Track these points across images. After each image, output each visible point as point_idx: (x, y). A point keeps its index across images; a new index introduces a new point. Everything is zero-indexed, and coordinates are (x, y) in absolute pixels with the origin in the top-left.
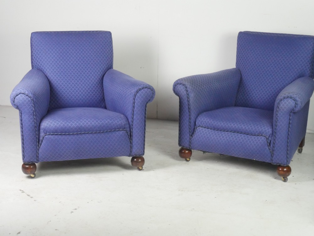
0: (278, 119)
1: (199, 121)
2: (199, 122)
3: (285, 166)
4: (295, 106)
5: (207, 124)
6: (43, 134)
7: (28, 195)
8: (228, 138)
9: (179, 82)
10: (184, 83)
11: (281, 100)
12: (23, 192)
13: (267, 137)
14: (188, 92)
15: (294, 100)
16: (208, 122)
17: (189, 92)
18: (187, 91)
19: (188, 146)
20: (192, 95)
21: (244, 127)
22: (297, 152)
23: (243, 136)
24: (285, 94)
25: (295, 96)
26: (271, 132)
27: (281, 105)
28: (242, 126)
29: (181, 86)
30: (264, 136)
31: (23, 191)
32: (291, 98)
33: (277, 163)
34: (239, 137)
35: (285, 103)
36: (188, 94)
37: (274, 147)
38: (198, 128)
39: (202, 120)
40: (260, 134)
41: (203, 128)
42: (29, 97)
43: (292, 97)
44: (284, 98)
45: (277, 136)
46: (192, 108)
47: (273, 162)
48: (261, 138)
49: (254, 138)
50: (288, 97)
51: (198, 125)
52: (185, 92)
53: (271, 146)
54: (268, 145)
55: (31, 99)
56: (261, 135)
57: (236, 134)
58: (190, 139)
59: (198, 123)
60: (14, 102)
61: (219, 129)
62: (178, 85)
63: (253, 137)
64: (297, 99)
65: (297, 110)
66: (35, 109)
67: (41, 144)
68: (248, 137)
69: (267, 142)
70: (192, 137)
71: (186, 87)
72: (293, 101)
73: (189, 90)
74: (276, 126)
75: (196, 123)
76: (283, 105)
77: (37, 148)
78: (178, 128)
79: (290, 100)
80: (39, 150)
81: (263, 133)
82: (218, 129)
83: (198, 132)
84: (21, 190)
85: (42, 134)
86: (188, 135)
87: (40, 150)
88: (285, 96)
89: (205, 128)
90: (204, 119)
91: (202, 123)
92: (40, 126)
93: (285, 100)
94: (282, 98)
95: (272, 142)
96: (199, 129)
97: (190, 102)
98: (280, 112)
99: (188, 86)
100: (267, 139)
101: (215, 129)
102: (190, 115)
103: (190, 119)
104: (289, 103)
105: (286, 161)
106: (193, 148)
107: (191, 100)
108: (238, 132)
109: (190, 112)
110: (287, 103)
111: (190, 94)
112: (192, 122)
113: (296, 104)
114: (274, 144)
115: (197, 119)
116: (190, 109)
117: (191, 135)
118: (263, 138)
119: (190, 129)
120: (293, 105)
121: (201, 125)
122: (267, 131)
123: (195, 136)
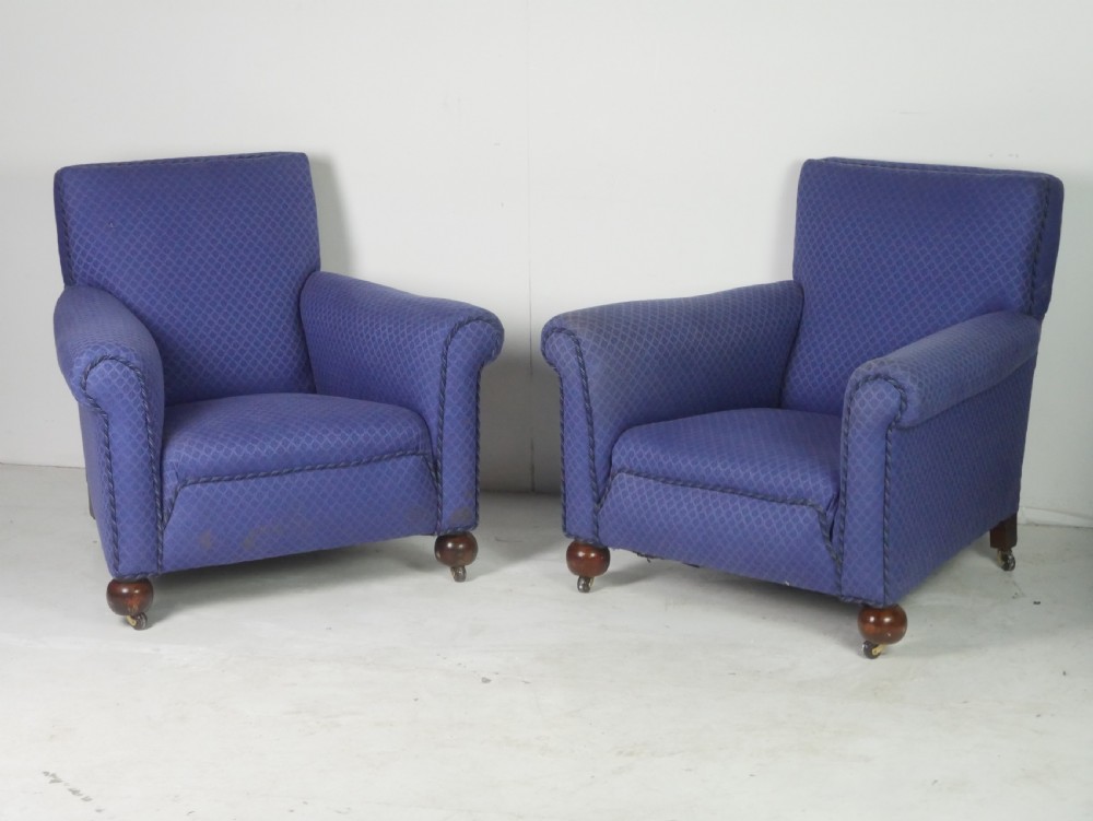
0: (850, 449)
1: (623, 453)
2: (623, 458)
3: (881, 606)
4: (901, 409)
5: (644, 462)
6: (176, 482)
7: (75, 792)
8: (704, 510)
10: (571, 328)
11: (857, 387)
12: (55, 780)
13: (822, 509)
14: (581, 356)
15: (895, 386)
16: (648, 456)
17: (584, 356)
18: (580, 354)
19: (591, 536)
20: (595, 369)
21: (752, 476)
23: (748, 502)
25: (900, 372)
26: (831, 493)
27: (857, 402)
28: (749, 470)
29: (561, 336)
30: (812, 506)
31: (53, 775)
32: (886, 380)
33: (856, 598)
34: (736, 509)
35: (868, 396)
36: (583, 365)
37: (842, 543)
38: (616, 478)
39: (631, 449)
40: (800, 500)
41: (633, 476)
42: (131, 368)
43: (891, 375)
44: (867, 379)
45: (848, 507)
46: (595, 410)
47: (844, 593)
48: (802, 513)
49: (783, 511)
50: (877, 376)
51: (619, 467)
52: (573, 358)
53: (835, 538)
54: (824, 537)
55: (138, 375)
56: (802, 501)
57: (729, 497)
58: (596, 512)
59: (619, 460)
60: (84, 388)
61: (679, 480)
62: (554, 335)
63: (779, 507)
64: (908, 383)
65: (907, 419)
66: (149, 405)
67: (170, 516)
68: (762, 508)
69: (821, 525)
70: (602, 506)
71: (578, 342)
72: (894, 389)
73: (587, 351)
74: (846, 472)
75: (614, 460)
76: (863, 403)
77: (157, 529)
79: (882, 387)
80: (162, 534)
81: (810, 493)
82: (676, 481)
83: (617, 490)
84: (46, 774)
85: (171, 483)
86: (589, 499)
87: (168, 536)
89: (638, 475)
90: (636, 448)
91: (632, 460)
92: (162, 457)
93: (869, 387)
94: (860, 379)
95: (836, 525)
96: (621, 478)
97: (591, 390)
98: (854, 427)
99: (583, 338)
100: (822, 515)
101: (666, 480)
102: (591, 434)
103: (592, 446)
104: (881, 396)
105: (881, 591)
106: (605, 544)
107: (594, 383)
108: (735, 491)
109: (591, 424)
110: (874, 396)
111: (589, 365)
112: (599, 456)
113: (904, 399)
114: (842, 532)
115: (616, 448)
116: (589, 412)
117: (598, 501)
118: (808, 512)
119: (595, 480)
120: (895, 402)
121: (628, 467)
122: (822, 488)
123: (608, 503)
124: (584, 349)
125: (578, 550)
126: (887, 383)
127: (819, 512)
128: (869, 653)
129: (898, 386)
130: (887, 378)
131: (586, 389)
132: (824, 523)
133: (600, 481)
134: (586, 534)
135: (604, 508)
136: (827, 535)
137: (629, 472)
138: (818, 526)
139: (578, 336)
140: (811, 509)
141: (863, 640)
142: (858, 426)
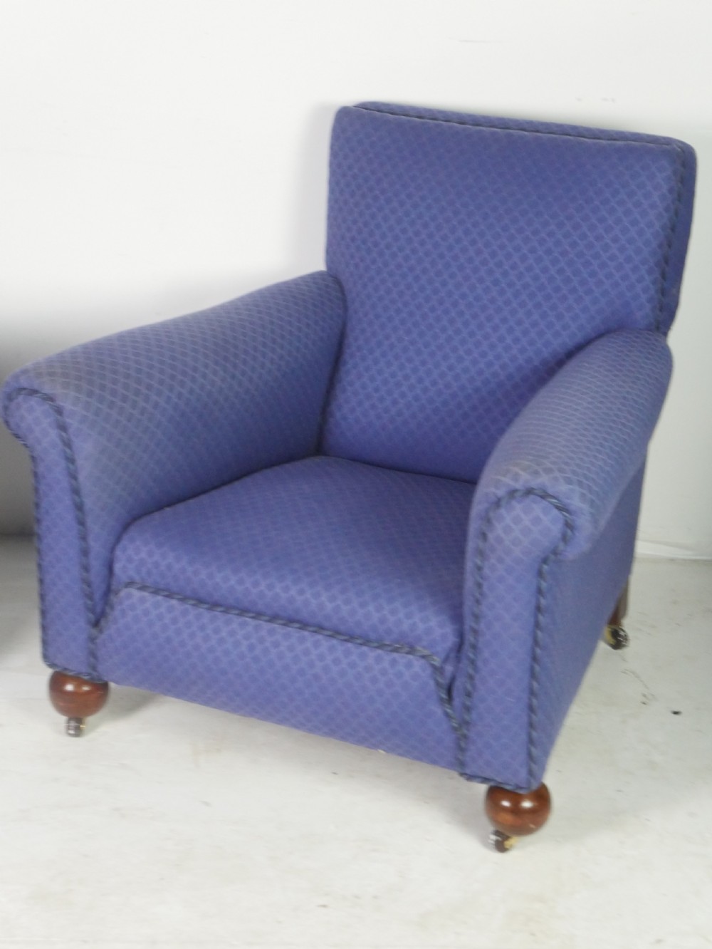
0: (485, 589)
1: (129, 560)
2: (130, 566)
3: (519, 789)
4: (564, 538)
5: (163, 576)
9: (24, 382)
10: (47, 389)
11: (497, 503)
13: (437, 661)
14: (66, 430)
15: (557, 508)
16: (169, 567)
17: (70, 431)
18: (63, 427)
19: (84, 669)
20: (86, 448)
21: (329, 606)
22: (603, 647)
23: (325, 643)
24: (516, 477)
25: (563, 488)
26: (451, 640)
27: (499, 529)
28: (324, 598)
29: (34, 401)
30: (423, 657)
32: (542, 497)
34: (306, 652)
35: (517, 520)
36: (68, 444)
37: (467, 708)
38: (122, 595)
39: (143, 555)
40: (404, 646)
41: (148, 594)
43: (550, 491)
44: (512, 493)
45: (479, 664)
46: (88, 503)
47: (467, 771)
48: (409, 665)
49: (379, 660)
50: (529, 492)
51: (125, 581)
52: (53, 434)
53: (457, 701)
54: (441, 699)
56: (408, 647)
57: (295, 634)
58: (92, 639)
59: (123, 570)
61: (217, 604)
62: (21, 398)
63: (372, 655)
64: (575, 502)
65: (573, 551)
68: (347, 653)
69: (438, 684)
70: (101, 631)
71: (59, 411)
72: (555, 512)
73: (73, 423)
74: (477, 617)
75: (118, 567)
76: (508, 530)
78: (34, 585)
79: (538, 508)
81: (419, 638)
82: (214, 605)
83: (124, 613)
86: (82, 621)
88: (518, 486)
89: (156, 592)
90: (150, 554)
91: (144, 571)
93: (518, 508)
94: (501, 492)
95: (458, 684)
96: (129, 596)
97: (81, 478)
98: (493, 561)
99: (68, 406)
100: (438, 670)
101: (200, 601)
102: (84, 538)
103: (85, 553)
104: (537, 521)
105: (523, 773)
106: (106, 679)
107: (86, 469)
108: (304, 625)
109: (82, 523)
110: (526, 521)
111: (77, 443)
112: (97, 565)
113: (569, 525)
114: (469, 695)
115: (118, 553)
116: (79, 507)
117: (96, 624)
118: (418, 665)
119: (90, 596)
120: (556, 529)
121: (137, 579)
122: (438, 632)
123: (110, 629)
124: (68, 421)
125: (64, 683)
126: (544, 502)
127: (433, 666)
128: (501, 847)
129: (562, 508)
130: (544, 495)
131: (73, 476)
132: (440, 680)
133: (97, 596)
134: (77, 665)
135: (103, 636)
136: (444, 696)
137: (143, 588)
138: (432, 683)
139: (60, 403)
140: (423, 661)
141: (491, 828)
142: (501, 560)
